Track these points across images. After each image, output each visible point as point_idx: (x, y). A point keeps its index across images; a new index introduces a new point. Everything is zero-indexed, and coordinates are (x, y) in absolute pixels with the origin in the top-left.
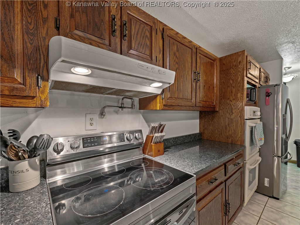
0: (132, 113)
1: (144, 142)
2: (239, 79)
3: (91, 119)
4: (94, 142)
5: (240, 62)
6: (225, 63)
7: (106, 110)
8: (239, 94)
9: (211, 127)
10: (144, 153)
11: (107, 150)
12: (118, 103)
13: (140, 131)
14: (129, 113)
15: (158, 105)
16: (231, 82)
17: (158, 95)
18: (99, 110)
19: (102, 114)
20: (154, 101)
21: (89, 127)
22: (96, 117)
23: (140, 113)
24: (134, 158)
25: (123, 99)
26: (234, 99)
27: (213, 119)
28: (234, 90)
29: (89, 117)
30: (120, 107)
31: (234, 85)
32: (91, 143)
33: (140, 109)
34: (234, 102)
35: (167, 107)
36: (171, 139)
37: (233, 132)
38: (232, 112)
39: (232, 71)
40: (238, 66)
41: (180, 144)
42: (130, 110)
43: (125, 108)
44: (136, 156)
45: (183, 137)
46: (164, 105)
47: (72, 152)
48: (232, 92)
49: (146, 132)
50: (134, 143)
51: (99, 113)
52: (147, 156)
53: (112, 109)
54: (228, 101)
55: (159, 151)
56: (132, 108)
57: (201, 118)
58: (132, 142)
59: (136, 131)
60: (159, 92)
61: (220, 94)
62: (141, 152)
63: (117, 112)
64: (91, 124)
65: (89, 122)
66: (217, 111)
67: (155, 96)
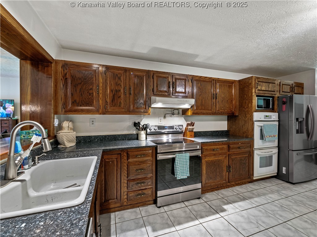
0: (178, 117)
1: (184, 131)
2: (250, 94)
3: (161, 119)
4: (162, 128)
5: (250, 84)
6: (242, 83)
7: (166, 115)
8: (250, 104)
9: (234, 127)
10: (184, 136)
11: (166, 132)
12: (172, 112)
13: (182, 126)
14: (176, 117)
15: (189, 113)
16: (245, 96)
17: (189, 108)
18: (163, 115)
19: (165, 117)
20: (188, 111)
21: (160, 123)
22: (162, 118)
23: (183, 117)
24: (180, 138)
25: (174, 110)
26: (247, 108)
27: (235, 121)
28: (247, 102)
29: (160, 118)
30: (172, 114)
31: (247, 98)
32: (161, 128)
33: (182, 115)
34: (247, 109)
35: (194, 114)
36: (202, 132)
37: (246, 129)
38: (246, 116)
39: (246, 89)
40: (249, 86)
41: (209, 135)
42: (177, 115)
43: (175, 114)
44: (181, 137)
45: (211, 131)
46: (193, 113)
47: (154, 131)
48: (246, 103)
49: (185, 126)
50: (179, 131)
51: (163, 117)
52: (185, 138)
53: (169, 115)
54: (244, 109)
55: (191, 135)
56: (178, 114)
57: (228, 120)
58: (178, 130)
59: (180, 126)
60: (189, 107)
61: (239, 104)
62: (183, 136)
63: (171, 116)
64: (160, 121)
65: (159, 120)
66: (238, 116)
67: (188, 109)
